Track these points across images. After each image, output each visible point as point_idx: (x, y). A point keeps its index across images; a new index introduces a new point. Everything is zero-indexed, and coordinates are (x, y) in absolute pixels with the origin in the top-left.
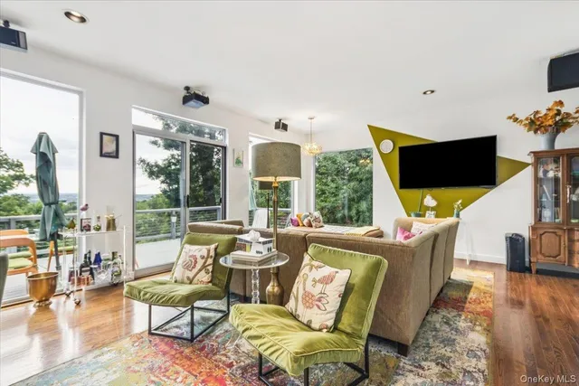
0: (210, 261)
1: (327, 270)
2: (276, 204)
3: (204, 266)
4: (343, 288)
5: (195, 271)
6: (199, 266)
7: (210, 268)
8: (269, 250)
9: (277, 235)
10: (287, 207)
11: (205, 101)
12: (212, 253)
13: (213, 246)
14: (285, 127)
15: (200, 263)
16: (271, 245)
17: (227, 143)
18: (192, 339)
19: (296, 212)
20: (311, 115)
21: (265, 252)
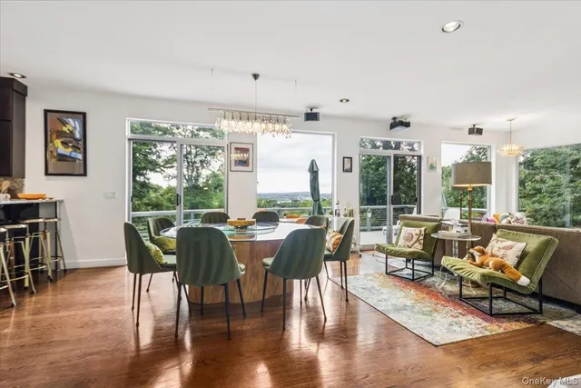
0: (422, 237)
1: (509, 243)
2: (471, 204)
3: (418, 240)
4: (520, 253)
5: (412, 242)
6: (415, 239)
7: (422, 241)
8: (466, 231)
9: (472, 224)
10: (483, 208)
11: (407, 125)
12: (423, 233)
13: (423, 229)
14: (479, 132)
15: (415, 238)
16: (467, 228)
17: (422, 152)
18: (413, 280)
19: (493, 212)
20: (511, 117)
21: (463, 232)
